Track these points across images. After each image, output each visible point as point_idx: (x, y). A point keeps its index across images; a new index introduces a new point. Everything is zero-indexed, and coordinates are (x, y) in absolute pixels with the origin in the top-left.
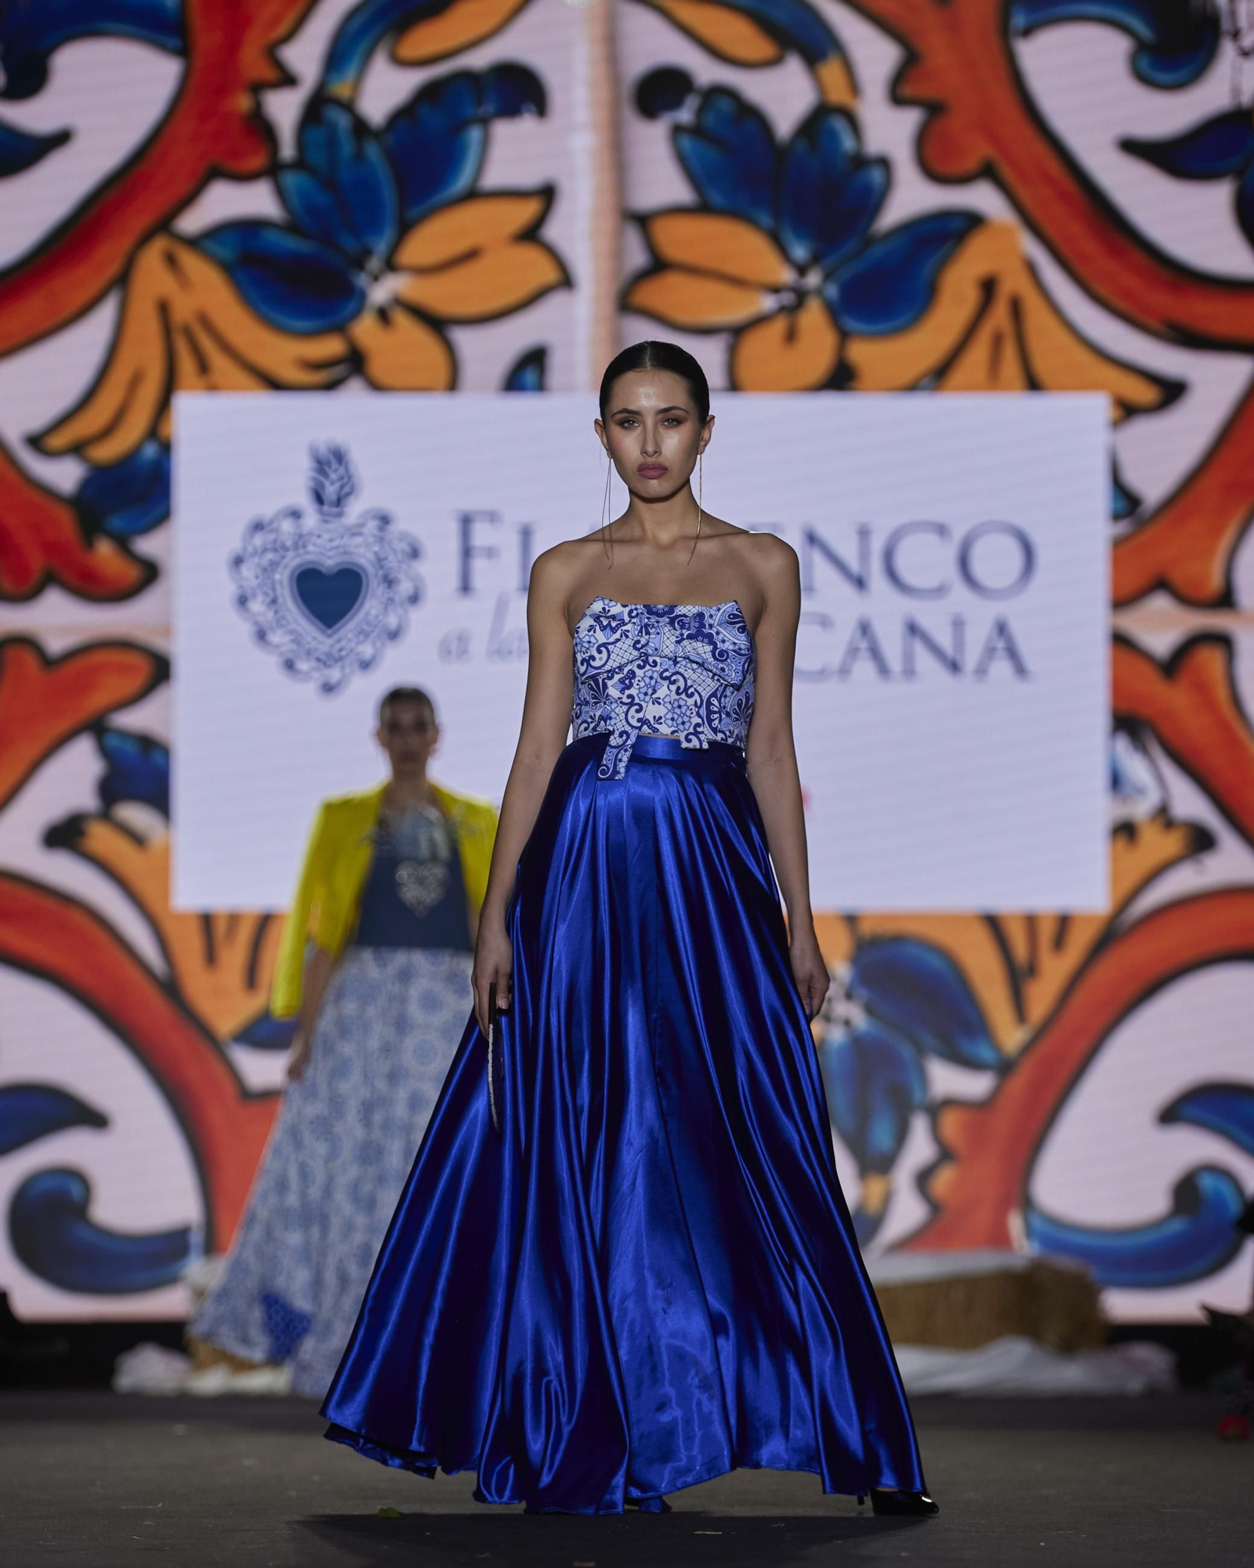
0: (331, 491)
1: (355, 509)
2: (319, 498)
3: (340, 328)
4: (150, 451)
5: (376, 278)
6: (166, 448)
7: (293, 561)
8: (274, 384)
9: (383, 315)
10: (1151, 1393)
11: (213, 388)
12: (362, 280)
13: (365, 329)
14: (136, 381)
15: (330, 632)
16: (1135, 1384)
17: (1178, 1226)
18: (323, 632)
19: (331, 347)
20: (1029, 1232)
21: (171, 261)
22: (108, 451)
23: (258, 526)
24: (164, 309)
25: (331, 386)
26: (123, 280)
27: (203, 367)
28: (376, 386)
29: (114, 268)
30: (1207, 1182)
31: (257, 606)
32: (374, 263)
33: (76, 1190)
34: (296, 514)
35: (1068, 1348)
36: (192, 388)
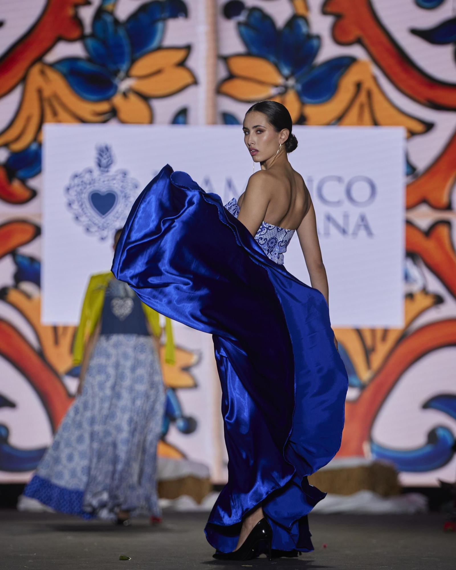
0: (104, 162)
1: (114, 169)
2: (99, 165)
3: (108, 99)
4: (34, 147)
5: (123, 80)
6: (40, 145)
7: (90, 189)
8: (83, 121)
9: (125, 95)
10: (418, 513)
11: (59, 121)
12: (116, 81)
13: (118, 100)
14: (29, 119)
15: (103, 216)
16: (412, 509)
17: (429, 449)
18: (101, 216)
19: (104, 107)
20: (372, 451)
21: (42, 73)
22: (18, 146)
23: (76, 176)
24: (40, 92)
25: (105, 122)
26: (24, 80)
27: (55, 114)
28: (123, 122)
29: (20, 75)
30: (441, 433)
31: (76, 206)
32: (122, 74)
33: (3, 432)
34: (90, 171)
35: (386, 495)
36: (50, 122)
